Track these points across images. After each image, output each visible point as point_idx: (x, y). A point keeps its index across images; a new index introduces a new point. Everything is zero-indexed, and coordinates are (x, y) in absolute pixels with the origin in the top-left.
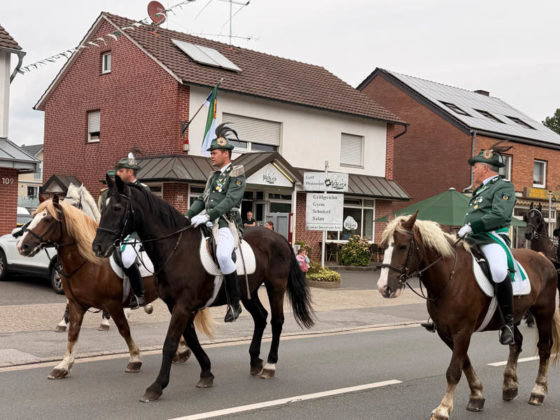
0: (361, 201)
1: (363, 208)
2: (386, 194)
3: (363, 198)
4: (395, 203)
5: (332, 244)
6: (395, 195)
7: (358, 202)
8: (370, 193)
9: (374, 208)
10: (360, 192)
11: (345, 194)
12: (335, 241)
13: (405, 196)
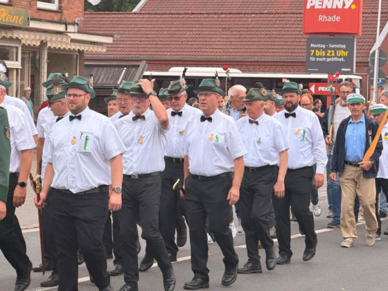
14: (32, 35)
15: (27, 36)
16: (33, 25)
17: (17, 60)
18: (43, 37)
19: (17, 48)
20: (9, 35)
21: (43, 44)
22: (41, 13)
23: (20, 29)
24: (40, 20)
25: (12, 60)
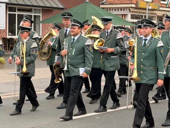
0: (32, 9)
1: (33, 14)
2: (48, 5)
3: (33, 8)
4: (55, 11)
5: (11, 39)
6: (54, 6)
7: (30, 11)
8: (38, 5)
9: (41, 15)
10: (30, 4)
11: (7, 4)
12: (13, 37)
13: (61, 6)
14: (160, 12)
15: (159, 13)
16: (161, 9)
17: (155, 20)
18: (164, 13)
19: (155, 16)
20: (153, 12)
21: (164, 15)
22: (162, 5)
23: (156, 10)
24: (163, 7)
25: (154, 20)
